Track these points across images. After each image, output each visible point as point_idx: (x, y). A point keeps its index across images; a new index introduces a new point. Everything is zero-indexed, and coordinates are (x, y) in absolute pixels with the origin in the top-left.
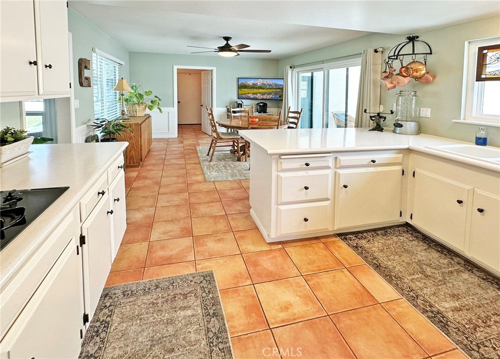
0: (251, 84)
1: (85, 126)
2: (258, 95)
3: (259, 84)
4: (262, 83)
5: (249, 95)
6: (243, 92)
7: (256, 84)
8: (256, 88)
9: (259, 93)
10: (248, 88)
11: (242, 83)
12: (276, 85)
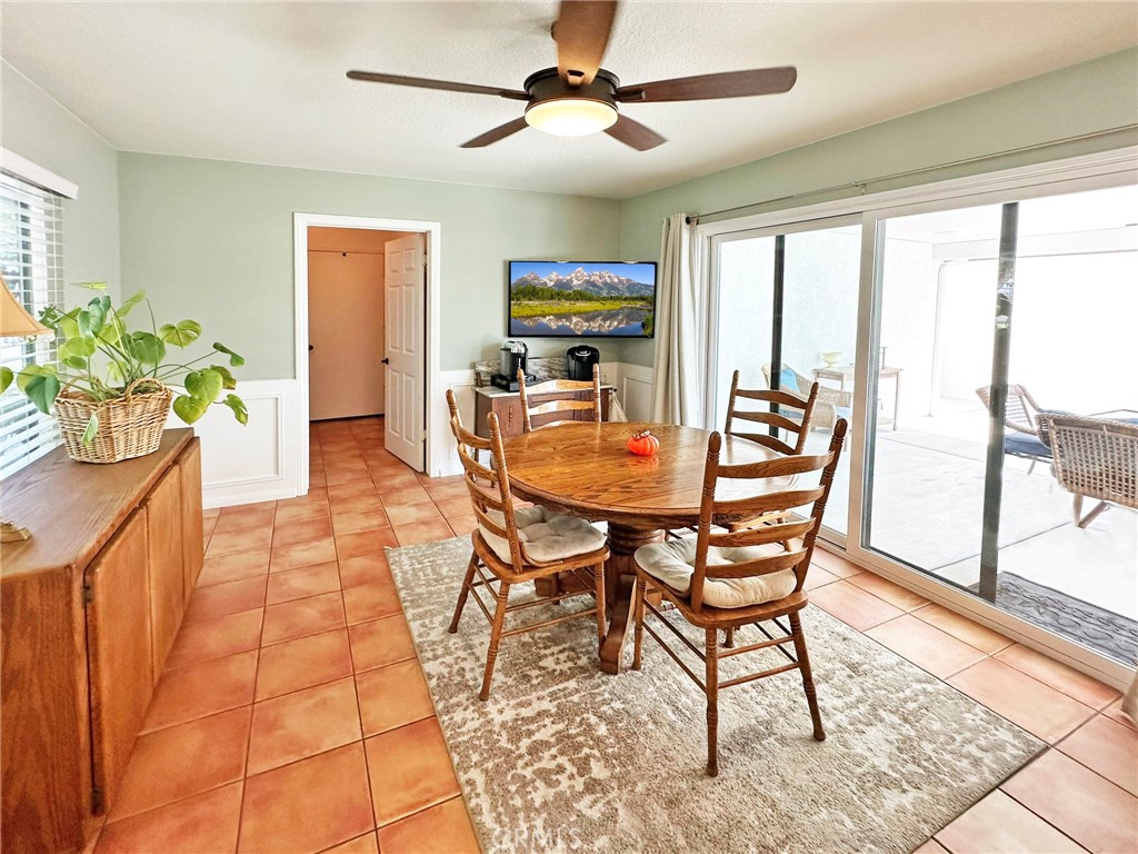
0: (551, 284)
2: (575, 319)
3: (575, 282)
4: (588, 282)
5: (545, 320)
6: (527, 312)
7: (568, 285)
8: (568, 298)
9: (578, 314)
10: (542, 298)
11: (523, 281)
12: (631, 286)
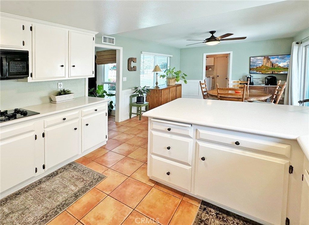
1: (131, 89)
